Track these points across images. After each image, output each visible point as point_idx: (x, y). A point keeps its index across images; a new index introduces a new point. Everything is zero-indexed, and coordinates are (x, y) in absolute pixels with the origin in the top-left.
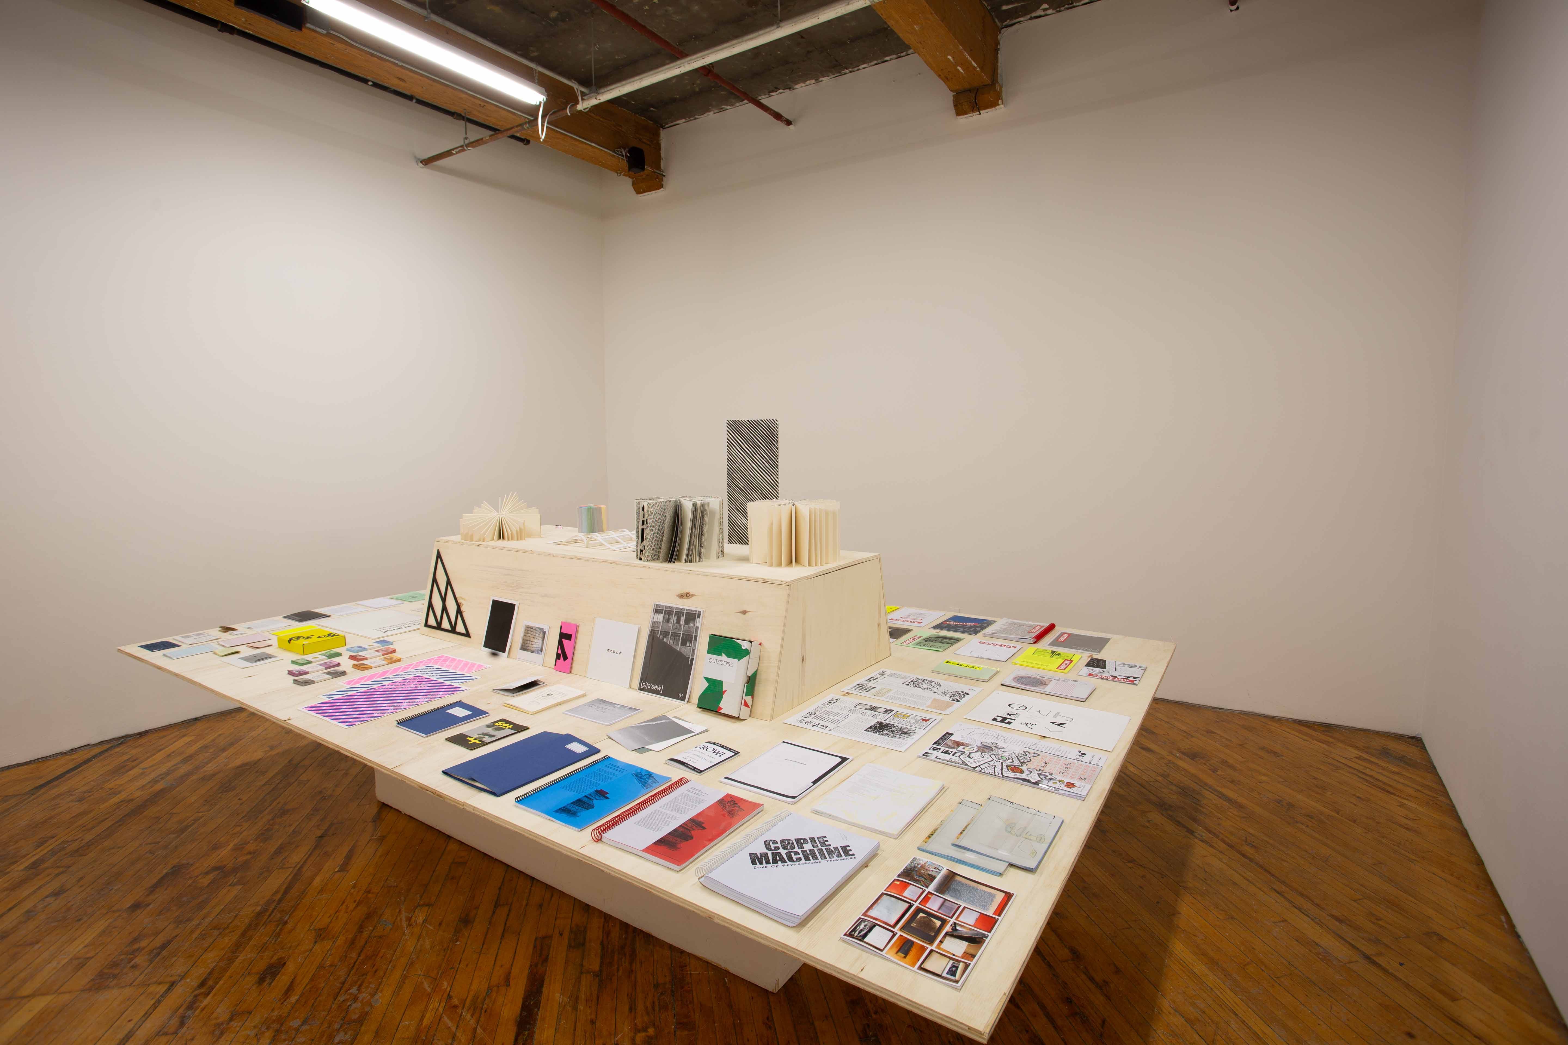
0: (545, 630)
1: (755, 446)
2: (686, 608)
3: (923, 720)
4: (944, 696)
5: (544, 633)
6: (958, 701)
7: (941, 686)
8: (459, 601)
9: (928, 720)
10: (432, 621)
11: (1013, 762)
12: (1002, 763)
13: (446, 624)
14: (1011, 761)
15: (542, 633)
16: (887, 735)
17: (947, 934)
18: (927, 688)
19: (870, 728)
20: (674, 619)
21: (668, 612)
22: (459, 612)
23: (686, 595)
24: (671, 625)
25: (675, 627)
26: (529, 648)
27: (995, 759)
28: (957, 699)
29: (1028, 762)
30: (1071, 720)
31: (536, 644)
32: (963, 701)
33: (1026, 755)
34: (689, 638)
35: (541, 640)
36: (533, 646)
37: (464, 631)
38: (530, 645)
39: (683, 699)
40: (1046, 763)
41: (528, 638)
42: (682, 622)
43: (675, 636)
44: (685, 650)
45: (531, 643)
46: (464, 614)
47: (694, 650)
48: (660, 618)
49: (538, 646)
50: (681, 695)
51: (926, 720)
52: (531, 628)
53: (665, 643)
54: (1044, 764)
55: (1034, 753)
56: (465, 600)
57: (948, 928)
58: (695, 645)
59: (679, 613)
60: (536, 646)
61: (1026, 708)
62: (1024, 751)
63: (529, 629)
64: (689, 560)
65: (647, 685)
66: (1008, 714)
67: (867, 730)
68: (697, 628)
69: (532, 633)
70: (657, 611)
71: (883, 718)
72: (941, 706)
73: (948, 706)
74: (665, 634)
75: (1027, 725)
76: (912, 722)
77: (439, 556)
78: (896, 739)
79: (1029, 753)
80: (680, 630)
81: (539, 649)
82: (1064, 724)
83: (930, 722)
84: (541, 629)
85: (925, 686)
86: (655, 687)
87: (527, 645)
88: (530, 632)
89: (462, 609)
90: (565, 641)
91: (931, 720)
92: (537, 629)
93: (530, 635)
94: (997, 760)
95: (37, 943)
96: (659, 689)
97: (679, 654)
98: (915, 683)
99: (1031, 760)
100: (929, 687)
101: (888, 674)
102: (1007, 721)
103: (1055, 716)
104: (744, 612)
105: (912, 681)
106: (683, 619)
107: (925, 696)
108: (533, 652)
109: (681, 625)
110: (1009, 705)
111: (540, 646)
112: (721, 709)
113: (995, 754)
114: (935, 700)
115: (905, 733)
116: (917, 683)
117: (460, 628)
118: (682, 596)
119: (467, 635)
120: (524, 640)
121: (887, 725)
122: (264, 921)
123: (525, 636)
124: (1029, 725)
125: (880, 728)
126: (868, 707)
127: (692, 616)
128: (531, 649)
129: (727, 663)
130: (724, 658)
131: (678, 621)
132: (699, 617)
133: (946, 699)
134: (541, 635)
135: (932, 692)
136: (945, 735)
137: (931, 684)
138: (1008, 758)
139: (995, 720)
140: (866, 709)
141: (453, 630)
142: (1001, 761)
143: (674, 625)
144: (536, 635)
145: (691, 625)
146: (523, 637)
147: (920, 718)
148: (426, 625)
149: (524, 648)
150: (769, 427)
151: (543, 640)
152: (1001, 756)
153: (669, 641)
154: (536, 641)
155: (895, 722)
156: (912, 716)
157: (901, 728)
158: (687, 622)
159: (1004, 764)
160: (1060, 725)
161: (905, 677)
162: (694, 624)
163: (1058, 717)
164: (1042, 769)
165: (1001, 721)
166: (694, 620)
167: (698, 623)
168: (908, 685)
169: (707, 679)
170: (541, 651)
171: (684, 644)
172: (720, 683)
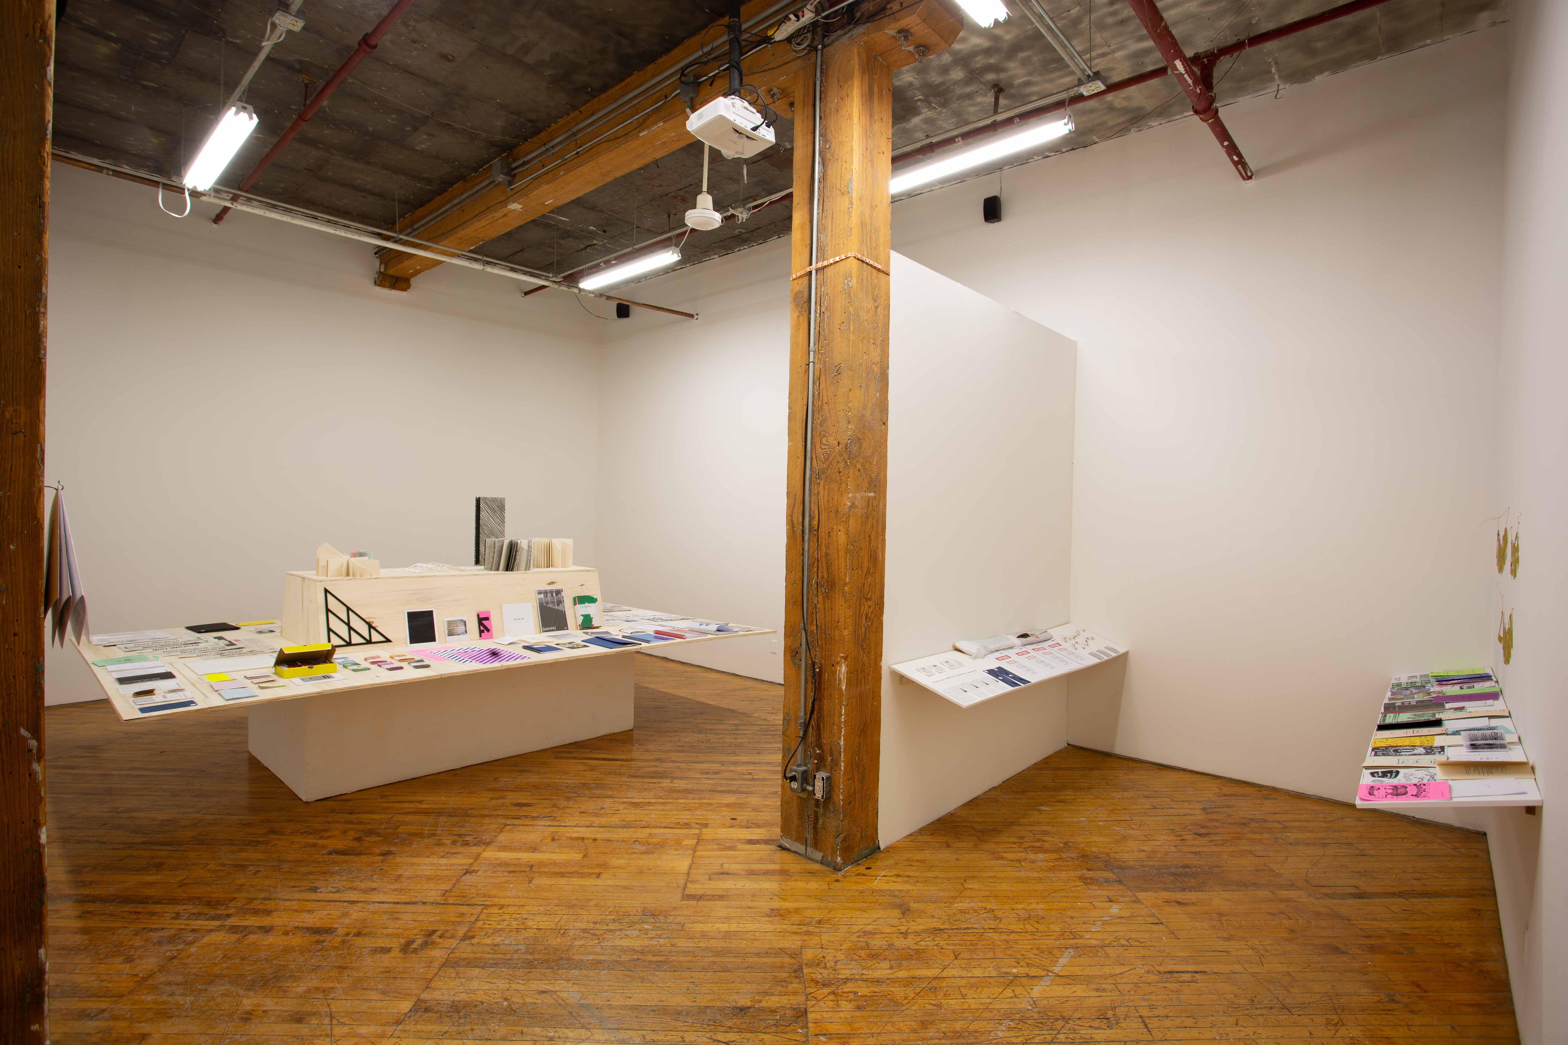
0: (464, 620)
1: (494, 511)
2: (554, 589)
5: (465, 622)
8: (367, 620)
13: (356, 639)
20: (549, 595)
21: (545, 593)
22: (370, 626)
23: (552, 583)
24: (548, 599)
26: (455, 634)
31: (460, 629)
34: (560, 602)
35: (463, 626)
36: (457, 631)
37: (382, 639)
38: (455, 632)
39: (567, 629)
41: (452, 628)
42: (554, 595)
43: (553, 602)
44: (560, 608)
45: (455, 630)
46: (377, 628)
47: (565, 606)
48: (542, 596)
49: (462, 630)
52: (452, 621)
53: (548, 608)
56: (374, 618)
58: (564, 604)
59: (551, 592)
60: (459, 631)
63: (451, 623)
68: (563, 596)
69: (454, 624)
70: (540, 593)
74: (547, 603)
77: (326, 591)
81: (464, 632)
84: (461, 620)
86: (549, 629)
89: (374, 625)
90: (485, 622)
93: (452, 626)
96: (554, 628)
97: (557, 610)
104: (582, 585)
106: (554, 594)
108: (458, 635)
109: (554, 597)
111: (464, 630)
117: (376, 637)
118: (549, 584)
119: (387, 641)
120: (448, 629)
127: (558, 592)
129: (589, 606)
130: (587, 604)
131: (552, 595)
132: (562, 591)
134: (462, 623)
141: (368, 642)
143: (551, 598)
144: (458, 624)
145: (560, 596)
149: (451, 633)
151: (465, 626)
153: (550, 605)
158: (557, 595)
166: (560, 593)
167: (563, 594)
169: (583, 615)
170: (466, 632)
171: (558, 605)
172: (589, 615)
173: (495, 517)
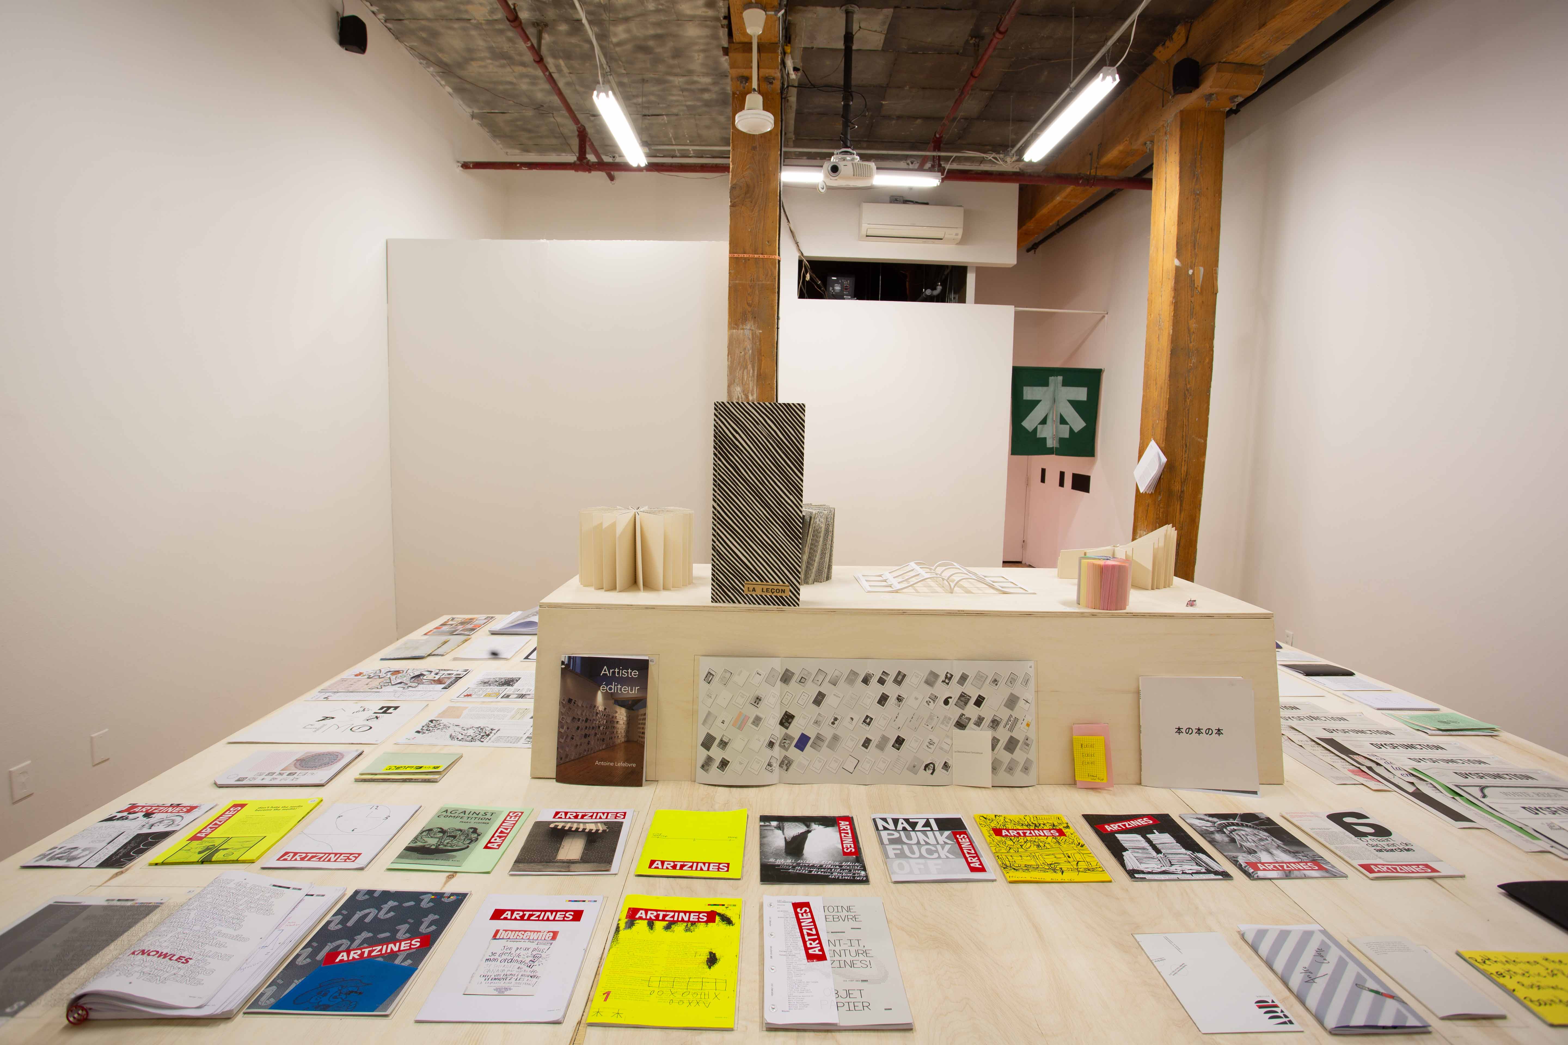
3: (470, 695)
4: (447, 724)
6: (431, 721)
7: (451, 736)
9: (465, 696)
16: (500, 679)
18: (467, 729)
19: (517, 681)
28: (432, 722)
32: (425, 721)
51: (468, 695)
61: (351, 729)
67: (519, 679)
71: (508, 690)
72: (450, 712)
73: (444, 714)
76: (481, 692)
78: (492, 677)
83: (464, 694)
85: (471, 732)
91: (462, 696)
98: (484, 734)
100: (466, 732)
101: (522, 741)
105: (488, 735)
107: (471, 721)
110: (371, 728)
114: (458, 717)
115: (485, 683)
116: (482, 734)
121: (503, 685)
125: (509, 682)
126: (528, 696)
133: (444, 721)
135: (461, 726)
136: (449, 687)
137: (463, 737)
139: (396, 708)
140: (529, 694)
147: (473, 696)
155: (496, 689)
156: (482, 696)
157: (490, 685)
161: (499, 739)
165: (389, 708)
168: (492, 730)
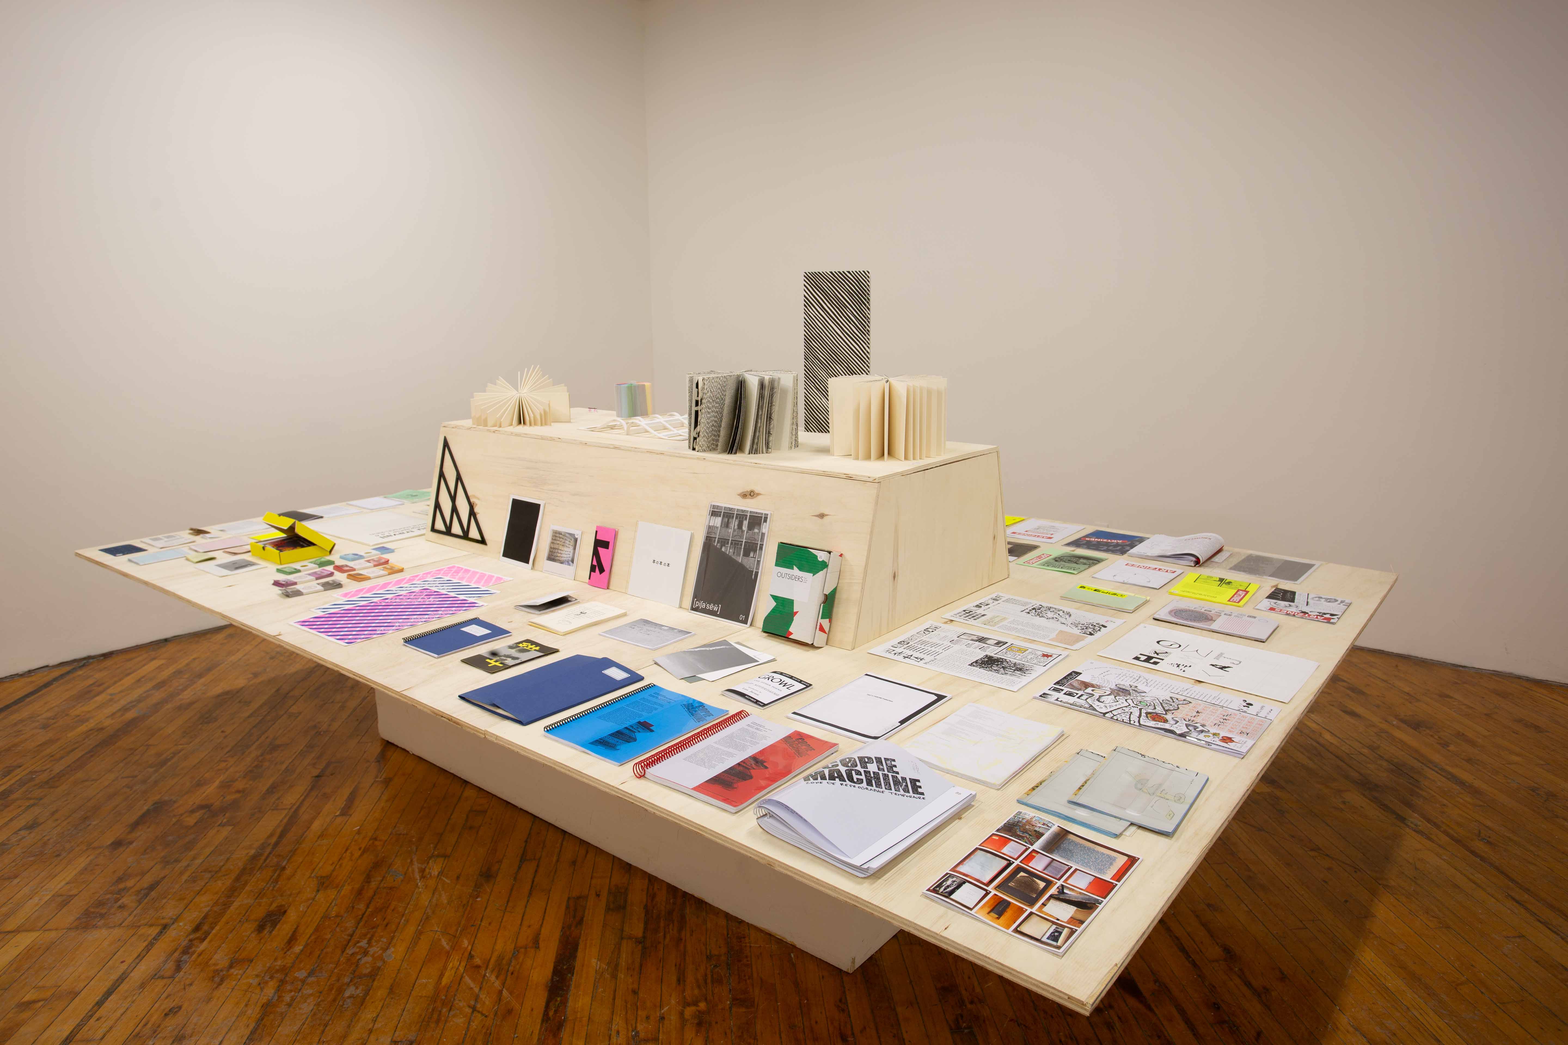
0: (576, 537)
1: (840, 305)
2: (750, 510)
3: (1044, 655)
4: (1074, 628)
5: (576, 540)
6: (1091, 634)
7: (1070, 615)
8: (472, 500)
9: (1051, 656)
10: (440, 525)
11: (1155, 708)
12: (1140, 710)
13: (456, 529)
14: (1152, 707)
15: (573, 539)
16: (997, 671)
17: (1051, 897)
18: (1053, 618)
19: (976, 662)
20: (734, 523)
21: (727, 515)
22: (472, 513)
23: (750, 494)
24: (731, 531)
25: (736, 533)
26: (558, 558)
27: (1132, 704)
28: (1090, 633)
29: (1174, 710)
30: (1238, 663)
31: (566, 553)
32: (1098, 635)
33: (1174, 702)
34: (753, 548)
35: (571, 548)
36: (562, 555)
37: (479, 538)
38: (559, 555)
39: (745, 622)
40: (1198, 712)
41: (556, 546)
42: (745, 528)
43: (736, 544)
44: (748, 562)
45: (559, 551)
46: (478, 516)
47: (759, 562)
48: (718, 521)
49: (568, 556)
50: (742, 617)
51: (1047, 656)
52: (560, 533)
53: (724, 553)
54: (1195, 714)
55: (1184, 700)
56: (479, 499)
57: (1053, 890)
58: (760, 556)
59: (741, 516)
60: (565, 556)
61: (1180, 646)
62: (1171, 697)
63: (558, 535)
64: (754, 450)
65: (702, 605)
66: (1156, 652)
67: (971, 665)
68: (763, 534)
69: (561, 540)
70: (714, 513)
71: (993, 651)
72: (1069, 640)
73: (1078, 639)
74: (724, 542)
75: (1178, 666)
76: (1029, 657)
77: (446, 444)
78: (1008, 677)
79: (1177, 699)
80: (742, 537)
81: (570, 559)
82: (1228, 667)
83: (1052, 659)
84: (572, 535)
85: (1050, 615)
86: (711, 607)
87: (555, 554)
88: (558, 539)
89: (476, 510)
90: (601, 550)
91: (1054, 656)
92: (567, 535)
93: (558, 542)
94: (1134, 705)
95: (16, 877)
96: (716, 609)
97: (741, 566)
98: (1037, 611)
99: (1178, 708)
100: (1055, 616)
101: (1003, 599)
102: (1154, 660)
103: (1217, 658)
104: (822, 516)
105: (1033, 609)
106: (746, 523)
107: (1048, 627)
108: (562, 563)
109: (743, 531)
110: (1158, 642)
111: (571, 555)
112: (791, 634)
113: (1132, 698)
114: (1061, 632)
115: (1020, 670)
116: (1040, 611)
117: (474, 533)
118: (744, 495)
119: (483, 541)
120: (551, 548)
121: (998, 660)
122: (259, 865)
123: (552, 543)
124: (1181, 667)
125: (989, 662)
126: (975, 638)
127: (757, 520)
128: (560, 559)
129: (798, 578)
130: (796, 571)
131: (740, 526)
132: (765, 521)
133: (1076, 631)
134: (572, 543)
135: (1059, 622)
136: (1070, 674)
137: (1058, 612)
138: (1148, 704)
139: (1137, 658)
140: (972, 640)
141: (465, 536)
142: (1139, 707)
143: (734, 530)
144: (566, 542)
145: (756, 531)
146: (550, 545)
147: (1041, 653)
148: (433, 529)
149: (552, 557)
150: (858, 281)
151: (575, 549)
152: (1140, 702)
153: (728, 550)
154: (565, 549)
155: (1009, 657)
156: (1030, 650)
157: (1015, 664)
158: (751, 527)
159: (1143, 711)
160: (1222, 668)
161: (1026, 604)
162: (759, 529)
163: (1221, 659)
164: (1192, 719)
165: (1145, 661)
166: (759, 524)
167: (765, 528)
168: (1029, 613)
169: (775, 598)
170: (573, 561)
171: (746, 554)
172: (791, 602)
173: (843, 320)
